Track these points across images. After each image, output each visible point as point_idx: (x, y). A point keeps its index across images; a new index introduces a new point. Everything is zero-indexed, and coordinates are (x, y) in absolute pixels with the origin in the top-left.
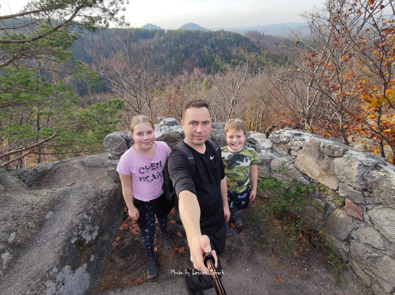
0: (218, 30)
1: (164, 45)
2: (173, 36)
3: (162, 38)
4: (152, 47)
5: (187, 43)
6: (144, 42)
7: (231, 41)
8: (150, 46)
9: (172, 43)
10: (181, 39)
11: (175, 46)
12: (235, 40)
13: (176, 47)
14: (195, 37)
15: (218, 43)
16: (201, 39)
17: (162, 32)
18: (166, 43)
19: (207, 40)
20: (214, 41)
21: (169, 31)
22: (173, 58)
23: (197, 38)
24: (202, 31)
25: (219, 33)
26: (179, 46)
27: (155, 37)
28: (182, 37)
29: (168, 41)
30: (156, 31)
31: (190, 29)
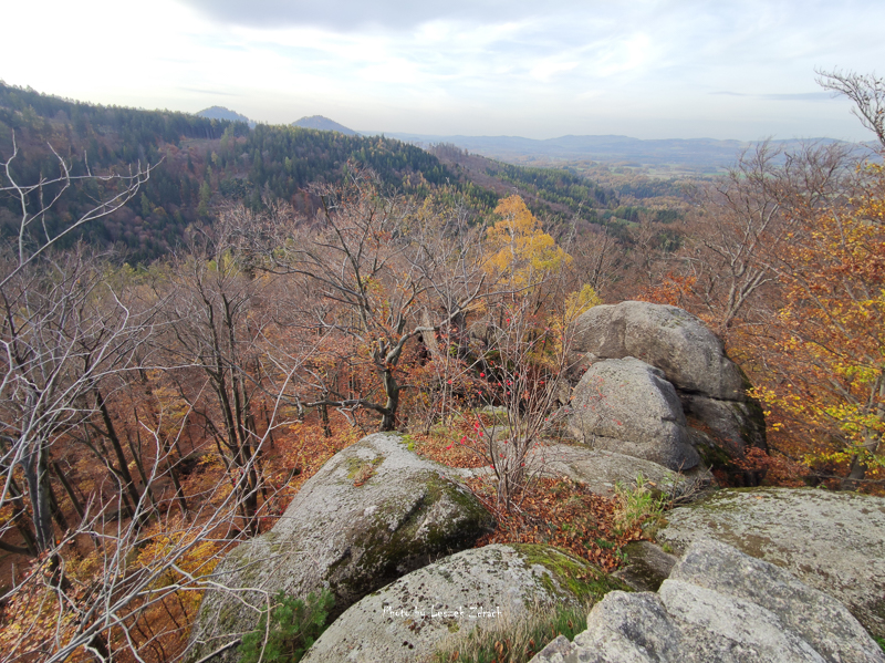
1: (245, 155)
2: (269, 138)
3: (243, 140)
4: (214, 156)
5: (303, 155)
6: (193, 146)
7: (400, 159)
8: (209, 154)
9: (265, 153)
10: (289, 147)
11: (272, 160)
12: (408, 158)
13: (275, 163)
14: (321, 144)
15: (371, 160)
16: (336, 149)
17: (241, 127)
18: (251, 150)
19: (349, 152)
20: (363, 156)
22: (267, 185)
23: (327, 147)
25: (375, 141)
26: (282, 160)
27: (224, 136)
28: (289, 141)
29: (255, 147)
30: (227, 124)
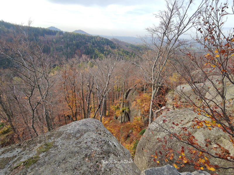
0: (96, 36)
2: (69, 36)
3: (62, 36)
4: (54, 40)
5: (78, 40)
7: (103, 42)
8: (53, 39)
9: (68, 40)
10: (74, 38)
11: (70, 41)
12: (106, 42)
14: (83, 37)
15: (96, 42)
16: (86, 39)
17: (61, 33)
18: (64, 39)
19: (90, 40)
20: (94, 41)
21: (66, 33)
22: (69, 48)
24: (87, 35)
25: (97, 37)
26: (72, 42)
27: (57, 35)
30: (57, 32)
31: (79, 33)
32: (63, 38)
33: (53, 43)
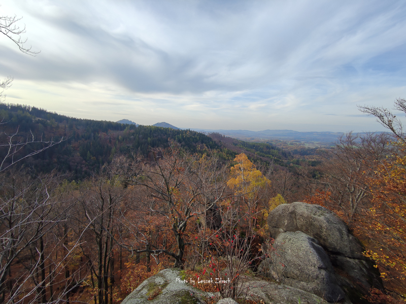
0: (185, 129)
1: (132, 137)
2: (143, 131)
3: (132, 131)
4: (120, 137)
5: (156, 137)
6: (113, 133)
7: (196, 138)
8: (118, 136)
9: (141, 136)
12: (199, 138)
13: (144, 140)
14: (164, 133)
15: (184, 139)
16: (169, 134)
17: (133, 126)
18: (135, 135)
19: (175, 136)
20: (181, 137)
21: (140, 126)
22: (139, 148)
23: (166, 134)
24: (171, 129)
25: (186, 131)
26: (147, 139)
27: (125, 130)
28: (151, 131)
29: (137, 134)
30: (127, 125)
31: (159, 126)
32: (133, 134)
33: (117, 142)
